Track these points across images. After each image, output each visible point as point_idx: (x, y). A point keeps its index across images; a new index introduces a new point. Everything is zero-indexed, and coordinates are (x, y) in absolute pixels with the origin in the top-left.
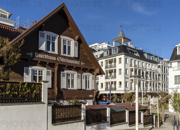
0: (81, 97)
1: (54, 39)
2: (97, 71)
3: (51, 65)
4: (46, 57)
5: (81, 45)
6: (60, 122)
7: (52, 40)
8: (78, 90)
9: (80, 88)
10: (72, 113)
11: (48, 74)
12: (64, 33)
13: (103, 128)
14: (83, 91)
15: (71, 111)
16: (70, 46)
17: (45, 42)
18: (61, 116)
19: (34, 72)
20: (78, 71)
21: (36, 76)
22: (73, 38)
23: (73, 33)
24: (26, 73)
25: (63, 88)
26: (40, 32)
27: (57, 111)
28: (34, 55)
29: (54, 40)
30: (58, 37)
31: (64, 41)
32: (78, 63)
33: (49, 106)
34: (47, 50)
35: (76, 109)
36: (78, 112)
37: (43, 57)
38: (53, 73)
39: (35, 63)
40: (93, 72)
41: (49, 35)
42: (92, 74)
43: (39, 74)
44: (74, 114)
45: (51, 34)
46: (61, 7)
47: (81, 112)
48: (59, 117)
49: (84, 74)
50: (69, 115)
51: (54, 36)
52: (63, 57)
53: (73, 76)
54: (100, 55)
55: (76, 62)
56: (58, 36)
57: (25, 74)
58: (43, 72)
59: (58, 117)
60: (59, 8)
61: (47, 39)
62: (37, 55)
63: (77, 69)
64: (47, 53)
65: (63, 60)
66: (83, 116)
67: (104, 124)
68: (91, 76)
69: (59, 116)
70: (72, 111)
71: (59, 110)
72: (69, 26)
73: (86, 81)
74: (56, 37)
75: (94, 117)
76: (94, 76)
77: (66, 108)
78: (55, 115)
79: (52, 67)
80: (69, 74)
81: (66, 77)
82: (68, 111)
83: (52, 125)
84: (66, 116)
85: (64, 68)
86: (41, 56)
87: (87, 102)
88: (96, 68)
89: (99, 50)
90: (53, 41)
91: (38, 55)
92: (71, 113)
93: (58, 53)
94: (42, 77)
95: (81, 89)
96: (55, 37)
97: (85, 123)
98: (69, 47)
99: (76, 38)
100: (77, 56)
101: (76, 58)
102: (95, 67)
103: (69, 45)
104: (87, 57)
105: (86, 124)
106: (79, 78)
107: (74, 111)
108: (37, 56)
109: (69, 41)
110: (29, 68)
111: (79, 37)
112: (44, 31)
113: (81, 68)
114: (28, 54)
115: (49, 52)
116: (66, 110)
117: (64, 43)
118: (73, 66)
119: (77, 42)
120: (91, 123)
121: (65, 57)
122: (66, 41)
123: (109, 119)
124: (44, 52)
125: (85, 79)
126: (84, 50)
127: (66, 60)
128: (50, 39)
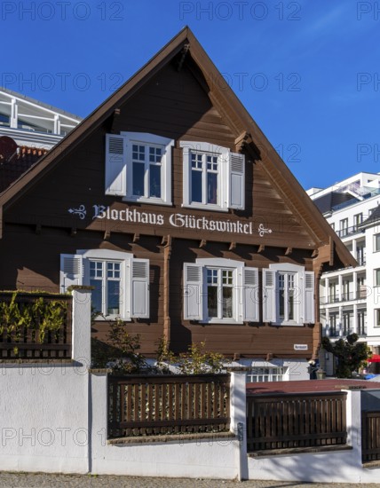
0: (263, 352)
1: (157, 154)
2: (325, 253)
3: (148, 242)
4: (131, 215)
5: (259, 166)
6: (141, 435)
7: (152, 159)
8: (247, 326)
9: (257, 320)
10: (191, 404)
11: (137, 271)
12: (191, 130)
13: (327, 470)
14: (267, 327)
15: (184, 398)
16: (215, 172)
17: (125, 168)
18: (144, 414)
19: (91, 267)
20: (250, 258)
21: (101, 281)
22: (227, 142)
23: (227, 128)
24: (65, 272)
25: (192, 318)
26: (108, 136)
27: (131, 395)
28: (91, 213)
29: (159, 160)
30: (172, 147)
31: (193, 156)
32: (248, 230)
33: (98, 374)
34: (134, 193)
35: (204, 391)
36: (217, 400)
37: (121, 219)
38: (156, 270)
39: (95, 240)
40: (306, 259)
41: (139, 144)
42: (304, 268)
43: (110, 274)
44: (198, 406)
45: (148, 139)
46: (176, 44)
47: (226, 404)
48: (137, 417)
49: (274, 268)
50: (178, 410)
51: (156, 147)
52: (188, 211)
53: (227, 277)
54: (372, 210)
55: (239, 228)
56: (172, 143)
57: (63, 275)
58: (123, 266)
59: (131, 416)
60: (171, 48)
61: (135, 156)
62: (101, 214)
63: (245, 251)
64: (133, 205)
65: (190, 223)
66: (236, 419)
67: (332, 457)
68: (299, 276)
69: (137, 414)
70: (188, 397)
71: (137, 391)
72: (209, 105)
73: (280, 294)
74: (165, 146)
75: (285, 427)
76: (312, 273)
77: (165, 384)
78: (120, 407)
79: (151, 250)
80: (212, 269)
81: (200, 283)
82: (172, 397)
83: (107, 441)
84: (165, 413)
85: (194, 250)
86: (112, 214)
87: (286, 368)
88: (319, 245)
89: (367, 196)
90: (152, 163)
91: (104, 213)
92: (185, 405)
93: (173, 201)
94: (118, 282)
95: (261, 323)
96: (159, 147)
97: (240, 447)
98: (212, 179)
99: (237, 141)
100: (242, 207)
101: (237, 212)
102: (315, 240)
103: (212, 171)
104: (282, 207)
105: (249, 450)
106: (253, 283)
107: (198, 399)
108: (99, 217)
109: (212, 156)
110: (76, 256)
111: (245, 138)
112: (122, 133)
113: (257, 247)
114: (71, 211)
115: (141, 200)
116: (165, 391)
117: (193, 164)
118: (227, 240)
119: (242, 157)
120: (271, 449)
121: (198, 213)
122: (200, 158)
123: (354, 439)
124: (123, 199)
125: (274, 287)
126: (268, 183)
127: (201, 224)
128: (142, 157)
